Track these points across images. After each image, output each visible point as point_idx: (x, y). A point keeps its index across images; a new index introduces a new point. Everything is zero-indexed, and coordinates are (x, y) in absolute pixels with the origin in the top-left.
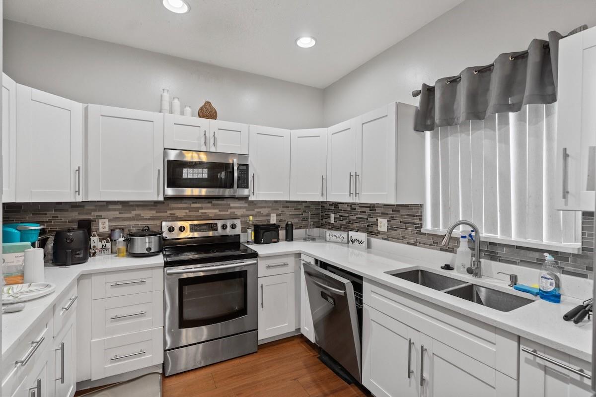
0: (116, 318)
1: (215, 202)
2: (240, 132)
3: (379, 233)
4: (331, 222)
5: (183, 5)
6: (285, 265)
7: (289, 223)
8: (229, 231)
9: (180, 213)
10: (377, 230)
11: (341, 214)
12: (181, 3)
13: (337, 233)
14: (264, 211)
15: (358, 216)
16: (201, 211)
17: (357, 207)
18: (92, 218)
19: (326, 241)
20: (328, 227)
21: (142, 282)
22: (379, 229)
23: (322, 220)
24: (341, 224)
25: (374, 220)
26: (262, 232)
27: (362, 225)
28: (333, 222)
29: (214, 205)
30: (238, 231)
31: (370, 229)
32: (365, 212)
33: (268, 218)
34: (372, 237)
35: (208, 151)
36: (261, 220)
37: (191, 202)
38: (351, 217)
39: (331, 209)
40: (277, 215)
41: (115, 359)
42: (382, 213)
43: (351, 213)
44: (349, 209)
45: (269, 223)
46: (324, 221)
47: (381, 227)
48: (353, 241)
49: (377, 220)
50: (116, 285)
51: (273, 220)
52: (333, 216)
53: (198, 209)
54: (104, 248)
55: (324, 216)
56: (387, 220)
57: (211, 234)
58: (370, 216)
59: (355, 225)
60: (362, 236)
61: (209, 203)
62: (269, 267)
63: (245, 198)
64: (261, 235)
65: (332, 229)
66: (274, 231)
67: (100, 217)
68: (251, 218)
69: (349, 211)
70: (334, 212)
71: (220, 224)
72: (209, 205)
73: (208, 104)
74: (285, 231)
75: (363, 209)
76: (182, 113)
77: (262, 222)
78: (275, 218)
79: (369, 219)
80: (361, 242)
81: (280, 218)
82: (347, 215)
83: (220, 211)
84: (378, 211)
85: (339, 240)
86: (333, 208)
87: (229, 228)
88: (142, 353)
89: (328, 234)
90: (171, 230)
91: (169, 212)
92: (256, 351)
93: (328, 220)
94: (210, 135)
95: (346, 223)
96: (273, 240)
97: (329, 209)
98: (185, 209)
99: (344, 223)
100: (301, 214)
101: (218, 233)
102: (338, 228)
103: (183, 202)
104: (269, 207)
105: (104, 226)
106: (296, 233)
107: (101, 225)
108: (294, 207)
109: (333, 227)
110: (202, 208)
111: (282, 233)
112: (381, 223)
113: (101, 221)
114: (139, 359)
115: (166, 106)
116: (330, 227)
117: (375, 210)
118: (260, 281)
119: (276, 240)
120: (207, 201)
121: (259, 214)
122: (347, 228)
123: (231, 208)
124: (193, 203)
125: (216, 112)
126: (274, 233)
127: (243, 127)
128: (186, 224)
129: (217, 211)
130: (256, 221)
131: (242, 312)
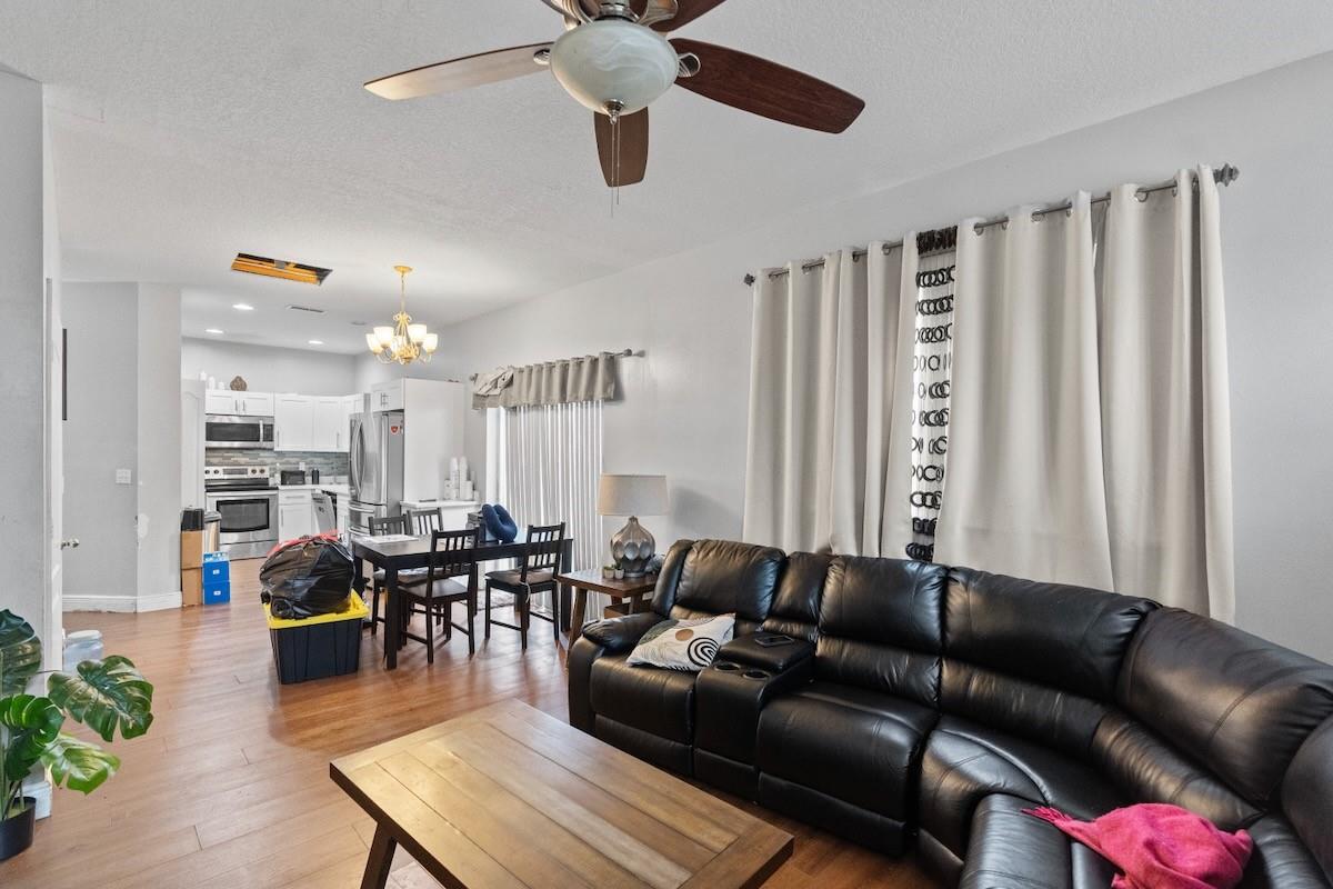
1: (245, 452)
2: (265, 399)
7: (315, 470)
8: (258, 476)
9: (215, 460)
14: (293, 460)
16: (233, 459)
26: (289, 476)
30: (266, 475)
33: (296, 466)
37: (223, 452)
40: (305, 463)
45: (297, 470)
51: (302, 467)
53: (230, 458)
62: (288, 497)
63: (272, 450)
64: (287, 478)
66: (299, 475)
68: (278, 465)
71: (250, 469)
73: (239, 379)
74: (311, 476)
76: (217, 388)
77: (289, 469)
78: (304, 466)
81: (308, 465)
83: (250, 459)
87: (258, 473)
90: (208, 472)
94: (240, 403)
96: (299, 483)
98: (219, 458)
100: (330, 463)
101: (248, 476)
104: (297, 457)
106: (322, 477)
110: (234, 457)
111: (308, 478)
118: (280, 506)
119: (301, 483)
121: (287, 462)
123: (260, 457)
125: (245, 385)
126: (300, 477)
127: (269, 396)
128: (220, 469)
129: (247, 459)
130: (284, 468)
131: (266, 527)
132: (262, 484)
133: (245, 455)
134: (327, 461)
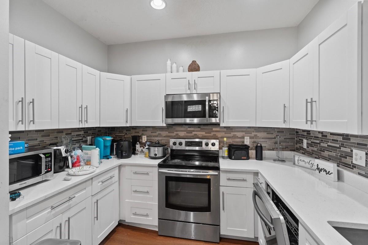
0: (136, 191)
1: (202, 127)
2: (213, 77)
3: (355, 167)
4: (304, 147)
5: (162, 3)
6: (244, 180)
7: (259, 145)
8: (211, 148)
9: (182, 134)
10: (352, 162)
11: (312, 140)
12: (161, 2)
13: (307, 159)
14: (239, 134)
15: (329, 144)
16: (194, 133)
17: (329, 135)
18: (140, 135)
19: (294, 164)
20: (301, 151)
21: (147, 174)
22: (354, 162)
23: (297, 144)
24: (312, 150)
25: (348, 150)
26: (233, 150)
27: (333, 154)
28: (306, 148)
29: (202, 129)
30: (216, 148)
31: (343, 160)
32: (337, 141)
33: (242, 140)
34: (346, 169)
35: (191, 93)
36: (237, 142)
37: (188, 127)
38: (322, 144)
39: (304, 135)
40: (250, 138)
41: (135, 214)
42: (358, 144)
43: (321, 140)
44: (320, 136)
45: (243, 144)
46: (298, 145)
47: (356, 160)
48: (320, 170)
49: (352, 151)
50: (135, 173)
51: (247, 141)
52: (305, 141)
53: (191, 132)
54: (142, 151)
55: (298, 141)
56: (364, 153)
57: (197, 148)
58: (342, 145)
59: (326, 153)
60: (331, 166)
61: (198, 127)
62: (229, 179)
64: (233, 153)
65: (305, 154)
66: (244, 150)
67: (143, 134)
68: (225, 139)
69: (320, 138)
70: (307, 138)
71: (204, 141)
72: (199, 129)
73: (194, 62)
74: (255, 151)
75: (335, 138)
76: (178, 71)
77: (237, 143)
78: (248, 140)
79: (342, 149)
80: (328, 173)
81: (253, 140)
82: (318, 142)
83: (206, 133)
84: (353, 140)
85: (307, 165)
86: (305, 134)
87: (210, 145)
88: (147, 216)
89: (296, 159)
90: (175, 144)
91: (175, 133)
92: (219, 242)
93: (301, 145)
94: (192, 83)
95: (318, 150)
96: (243, 158)
97: (302, 135)
98: (184, 132)
99: (316, 149)
100: (273, 138)
101: (202, 148)
102: (310, 154)
103: (183, 127)
104: (242, 131)
105: (144, 139)
106: (266, 153)
107: (143, 139)
108: (266, 132)
109: (305, 152)
110: (194, 131)
111: (252, 153)
112: (356, 155)
113: (143, 136)
114: (146, 218)
115: (169, 69)
116: (303, 152)
117: (349, 139)
118: (222, 189)
119: (245, 158)
120: (197, 126)
121: (235, 137)
122: (318, 155)
123: (213, 131)
124: (189, 127)
125: (199, 67)
126: (244, 152)
127: (216, 73)
128: (183, 141)
129: (204, 133)
130: (231, 141)
131: (207, 209)
132: (213, 157)
133: (202, 130)
134: (270, 136)
